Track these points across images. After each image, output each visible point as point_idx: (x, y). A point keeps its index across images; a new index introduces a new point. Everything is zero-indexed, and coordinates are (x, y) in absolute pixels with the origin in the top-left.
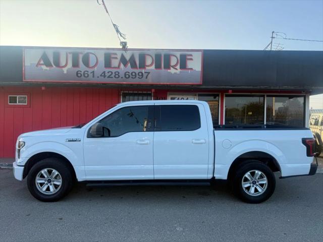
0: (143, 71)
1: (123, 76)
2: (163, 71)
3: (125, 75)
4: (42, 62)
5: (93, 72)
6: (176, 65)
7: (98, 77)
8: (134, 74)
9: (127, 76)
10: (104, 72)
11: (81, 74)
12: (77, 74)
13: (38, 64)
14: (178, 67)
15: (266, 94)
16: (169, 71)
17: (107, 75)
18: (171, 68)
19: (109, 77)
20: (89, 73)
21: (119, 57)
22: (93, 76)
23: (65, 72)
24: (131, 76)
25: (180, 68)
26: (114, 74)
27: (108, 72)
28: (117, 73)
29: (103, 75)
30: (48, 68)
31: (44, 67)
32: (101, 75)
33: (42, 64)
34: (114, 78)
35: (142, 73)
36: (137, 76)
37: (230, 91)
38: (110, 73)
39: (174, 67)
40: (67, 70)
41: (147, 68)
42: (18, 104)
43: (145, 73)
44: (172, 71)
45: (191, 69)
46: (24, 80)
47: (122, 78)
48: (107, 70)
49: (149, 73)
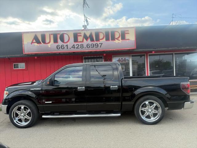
0: (98, 43)
1: (86, 47)
2: (111, 42)
3: (87, 46)
4: (34, 41)
5: (67, 45)
6: (119, 37)
7: (70, 48)
8: (92, 45)
9: (88, 47)
10: (74, 45)
11: (59, 47)
12: (57, 47)
13: (32, 42)
14: (120, 39)
15: (174, 53)
16: (114, 41)
17: (76, 47)
18: (116, 40)
19: (77, 48)
20: (64, 46)
21: (83, 35)
22: (67, 48)
23: (49, 47)
24: (91, 46)
25: (122, 39)
26: (80, 46)
27: (76, 45)
28: (82, 45)
29: (73, 47)
30: (38, 45)
31: (36, 44)
32: (72, 47)
33: (35, 43)
34: (80, 48)
35: (97, 44)
36: (95, 46)
37: (153, 52)
38: (78, 46)
39: (117, 39)
40: (51, 45)
41: (100, 41)
42: (19, 68)
43: (100, 44)
44: (117, 41)
45: (128, 39)
46: (24, 53)
47: (85, 48)
48: (76, 44)
49: (102, 44)
